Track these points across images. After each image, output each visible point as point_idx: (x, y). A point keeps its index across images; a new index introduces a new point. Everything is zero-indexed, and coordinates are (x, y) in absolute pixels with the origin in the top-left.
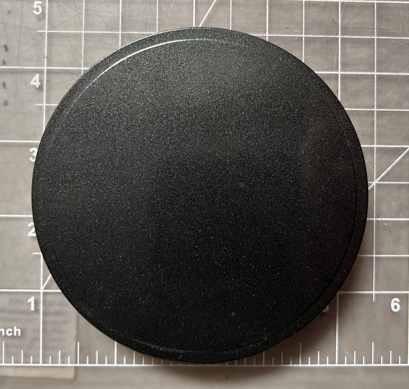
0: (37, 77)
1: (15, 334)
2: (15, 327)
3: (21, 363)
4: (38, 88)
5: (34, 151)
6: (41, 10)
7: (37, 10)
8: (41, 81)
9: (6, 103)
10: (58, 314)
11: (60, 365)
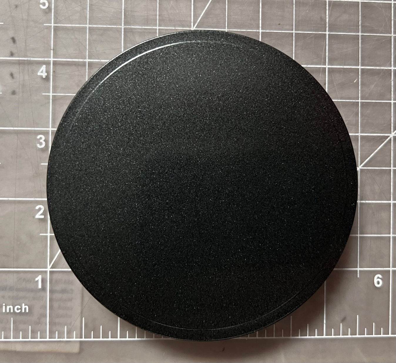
0: (44, 68)
1: (23, 311)
2: (23, 304)
3: (28, 338)
4: (44, 78)
5: (41, 138)
6: (47, 5)
7: (44, 4)
8: (48, 72)
9: (14, 93)
10: (63, 291)
11: (66, 339)
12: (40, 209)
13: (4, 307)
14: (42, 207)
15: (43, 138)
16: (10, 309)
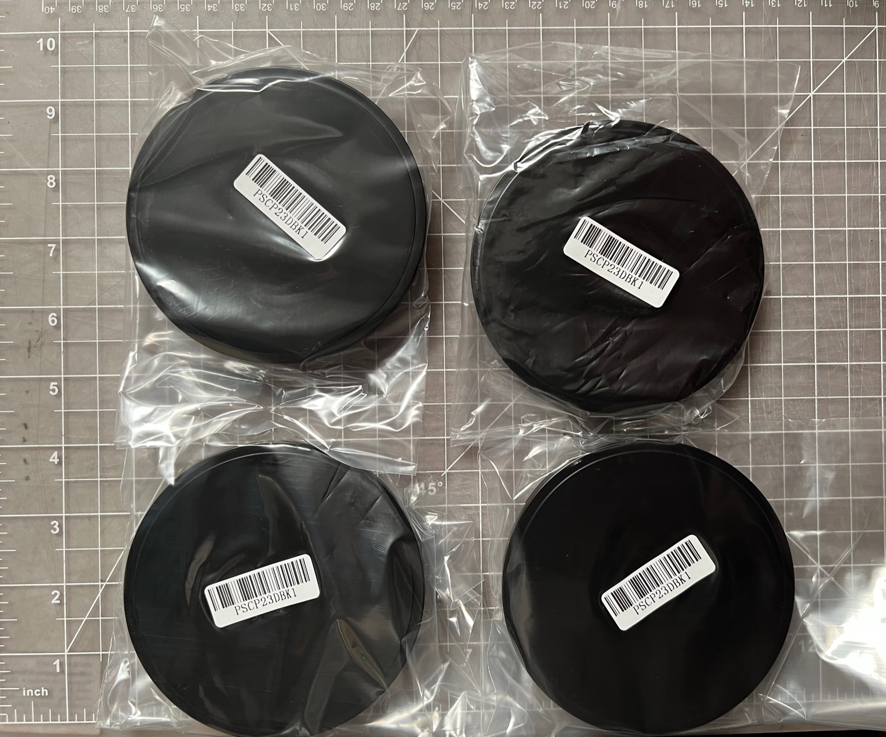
0: (55, 454)
1: (43, 695)
2: (43, 688)
3: (49, 721)
4: (56, 464)
5: (55, 524)
6: (57, 390)
7: (54, 390)
8: (60, 457)
9: (27, 478)
10: (82, 674)
11: (85, 722)
12: (56, 594)
13: (24, 691)
14: (58, 592)
15: (57, 524)
16: (30, 692)
